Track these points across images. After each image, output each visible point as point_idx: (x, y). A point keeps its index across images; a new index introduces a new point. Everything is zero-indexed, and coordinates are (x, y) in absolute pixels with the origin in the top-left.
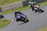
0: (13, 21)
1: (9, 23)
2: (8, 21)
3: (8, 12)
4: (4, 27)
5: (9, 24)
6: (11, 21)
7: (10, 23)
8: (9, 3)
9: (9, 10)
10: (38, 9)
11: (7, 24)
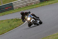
11: (20, 24)
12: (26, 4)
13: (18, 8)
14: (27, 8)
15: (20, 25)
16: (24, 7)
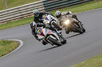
0: (22, 43)
1: (13, 47)
2: (12, 44)
3: (12, 25)
4: (3, 56)
5: (13, 50)
6: (19, 44)
7: (16, 48)
8: (15, 6)
9: (15, 19)
10: (46, 38)
11: (10, 49)
12: (20, 14)
13: (5, 23)
14: (23, 22)
15: (10, 52)
16: (17, 20)
